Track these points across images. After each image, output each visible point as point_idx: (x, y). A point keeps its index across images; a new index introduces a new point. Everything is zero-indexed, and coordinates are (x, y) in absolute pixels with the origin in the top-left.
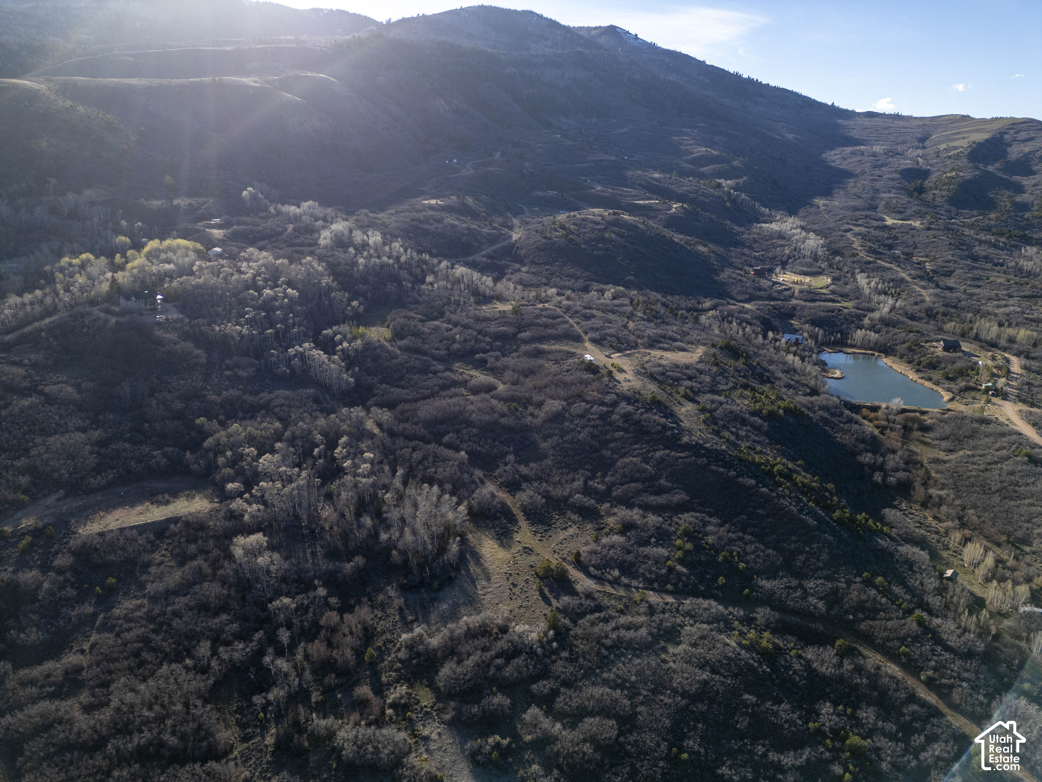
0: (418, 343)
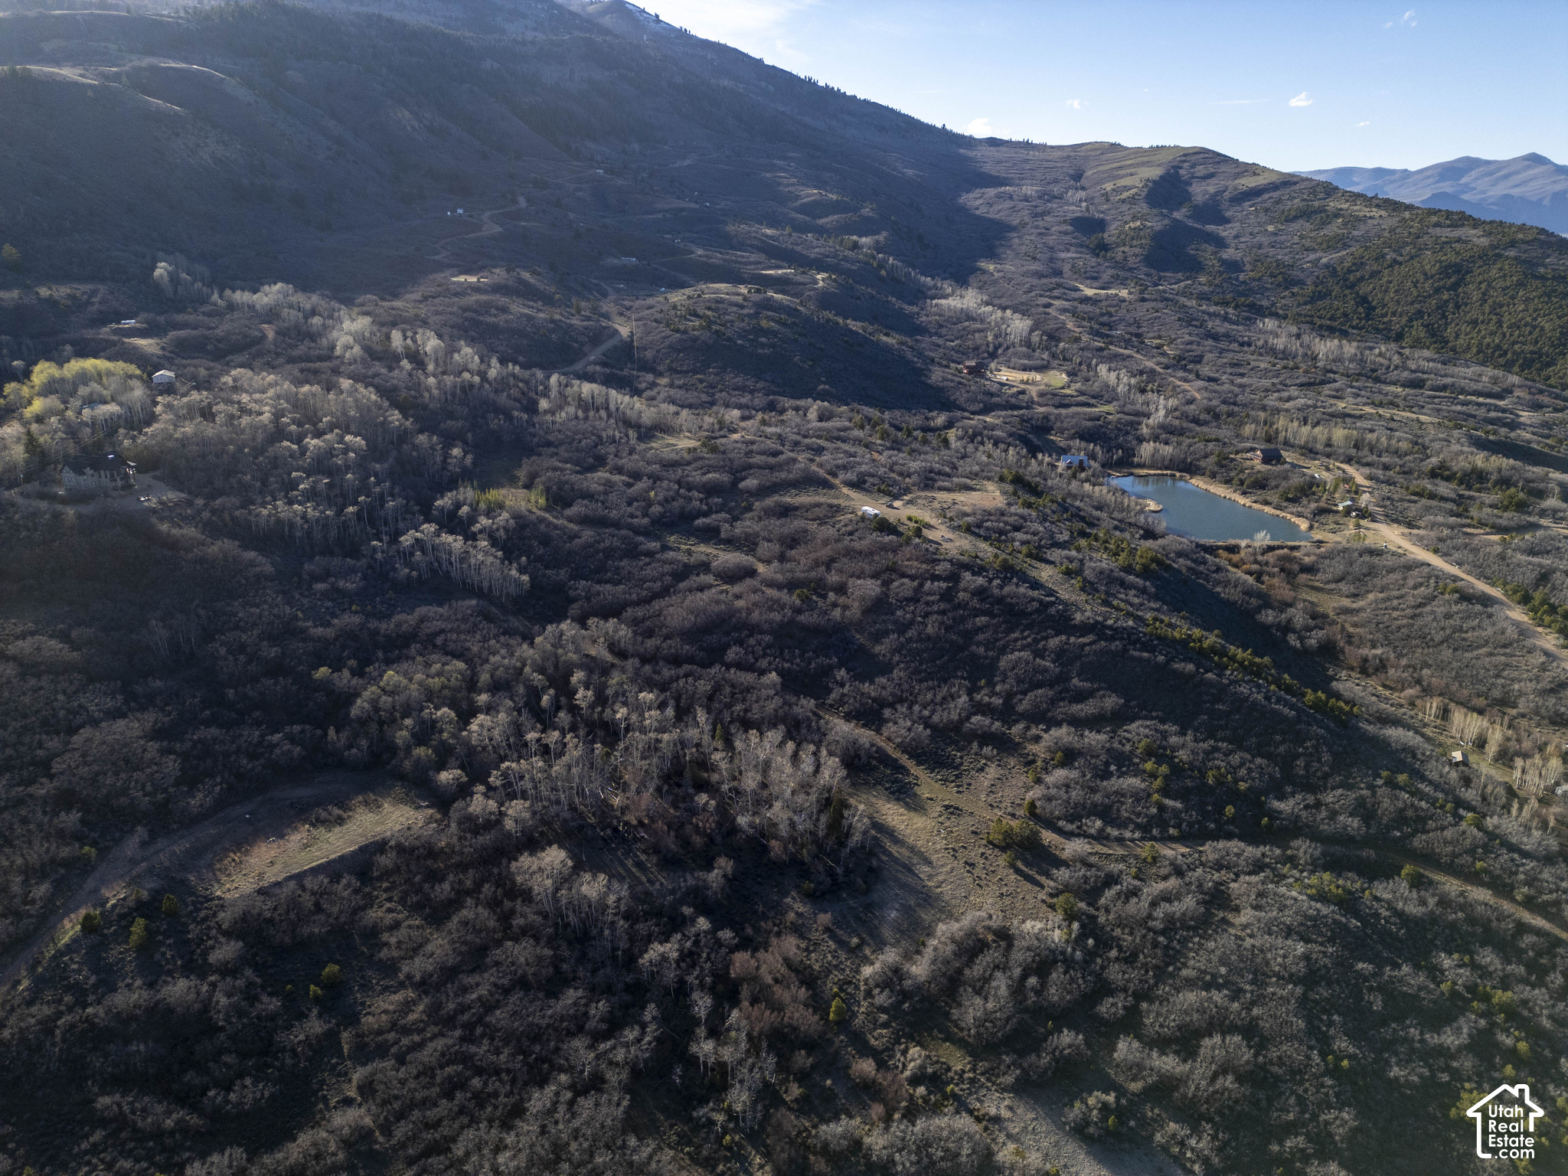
0: (597, 509)
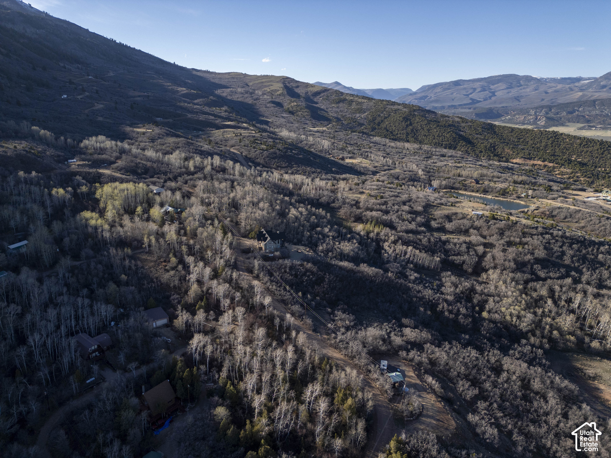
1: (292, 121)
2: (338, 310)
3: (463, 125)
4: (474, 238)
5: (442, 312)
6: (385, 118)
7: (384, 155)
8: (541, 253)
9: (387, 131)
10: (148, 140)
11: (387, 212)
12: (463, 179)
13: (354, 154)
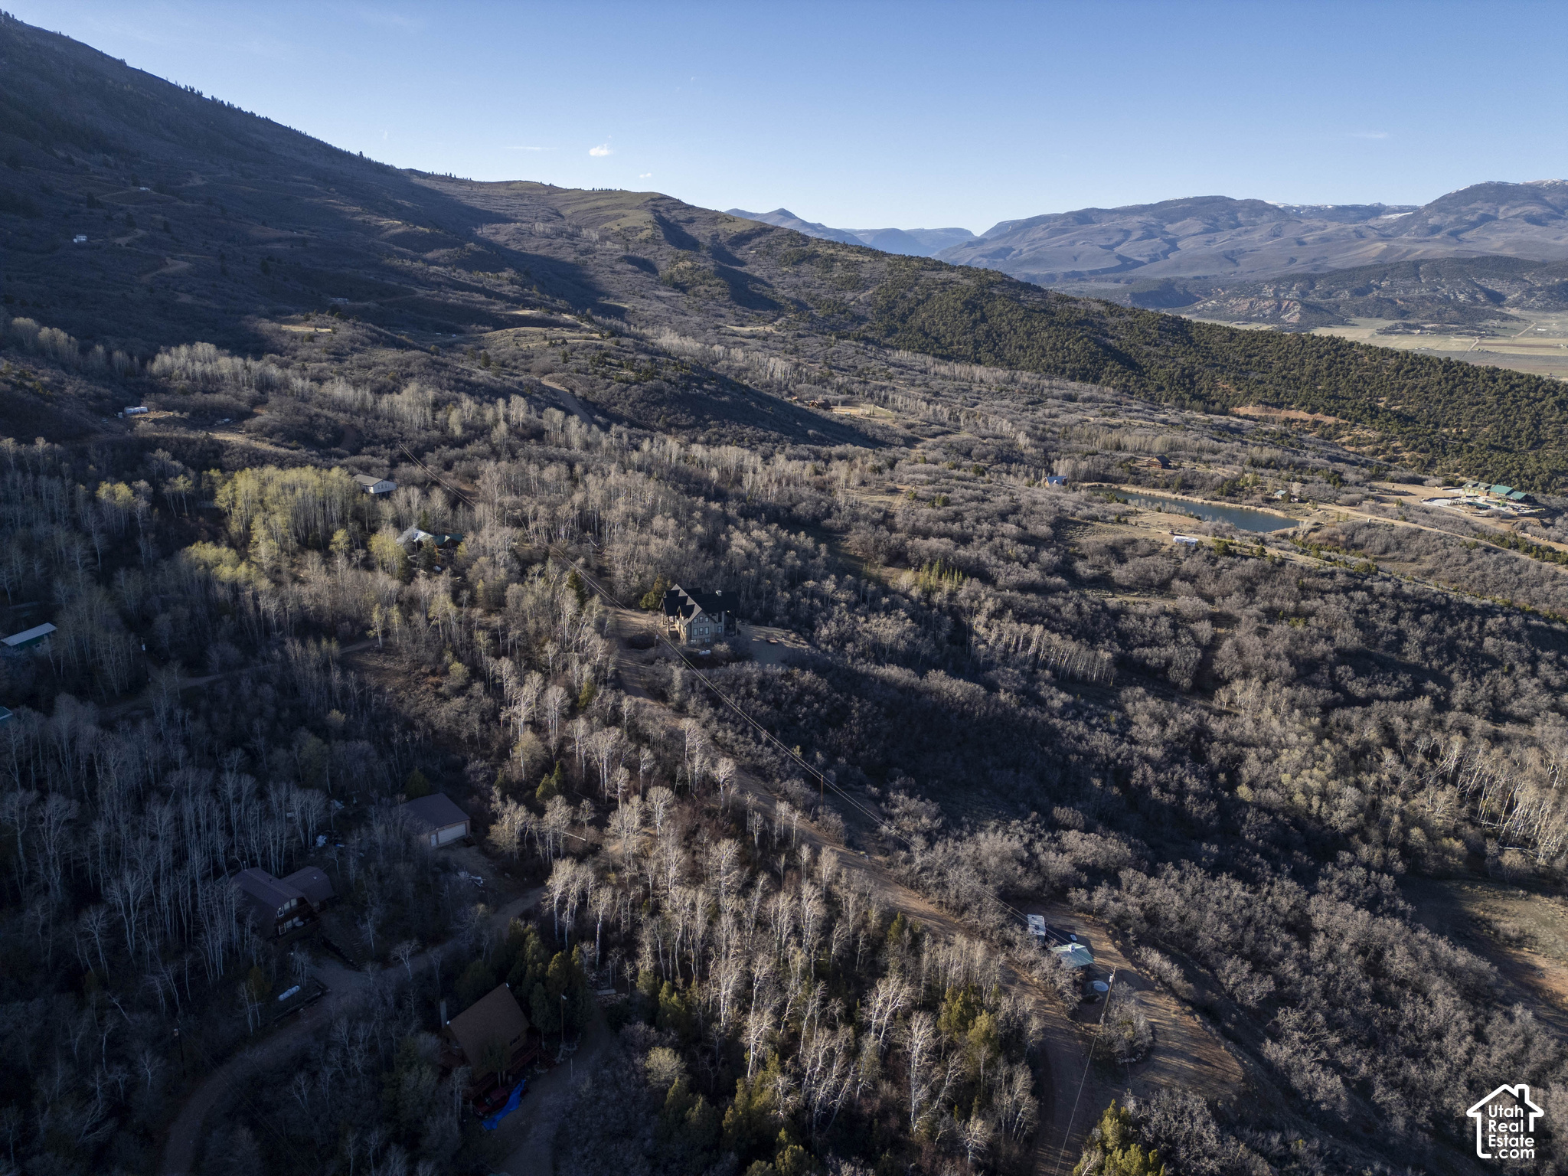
1: (684, 307)
2: (897, 790)
3: (1113, 321)
4: (1186, 602)
5: (1144, 789)
6: (919, 303)
7: (928, 396)
8: (1349, 637)
9: (926, 335)
10: (325, 356)
11: (964, 540)
12: (1129, 455)
13: (852, 393)
